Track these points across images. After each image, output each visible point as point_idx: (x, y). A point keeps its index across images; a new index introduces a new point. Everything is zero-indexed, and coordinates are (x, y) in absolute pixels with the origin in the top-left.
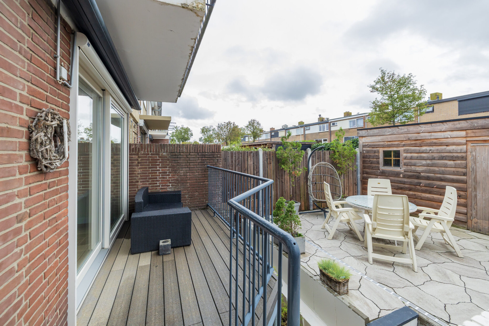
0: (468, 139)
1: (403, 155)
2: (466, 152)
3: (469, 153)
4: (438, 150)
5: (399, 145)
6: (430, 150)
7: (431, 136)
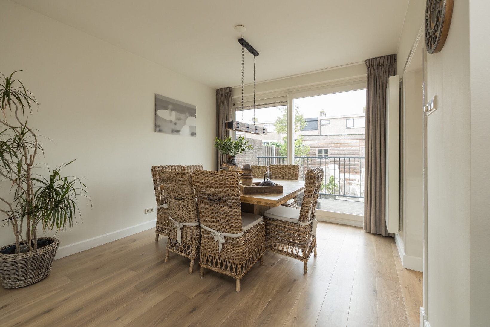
0: (361, 144)
1: (330, 152)
2: (359, 151)
3: (360, 151)
4: (347, 149)
5: (328, 146)
6: (344, 149)
7: (344, 142)
